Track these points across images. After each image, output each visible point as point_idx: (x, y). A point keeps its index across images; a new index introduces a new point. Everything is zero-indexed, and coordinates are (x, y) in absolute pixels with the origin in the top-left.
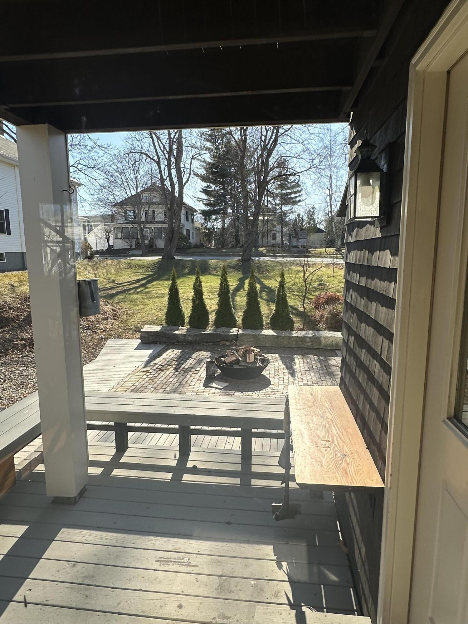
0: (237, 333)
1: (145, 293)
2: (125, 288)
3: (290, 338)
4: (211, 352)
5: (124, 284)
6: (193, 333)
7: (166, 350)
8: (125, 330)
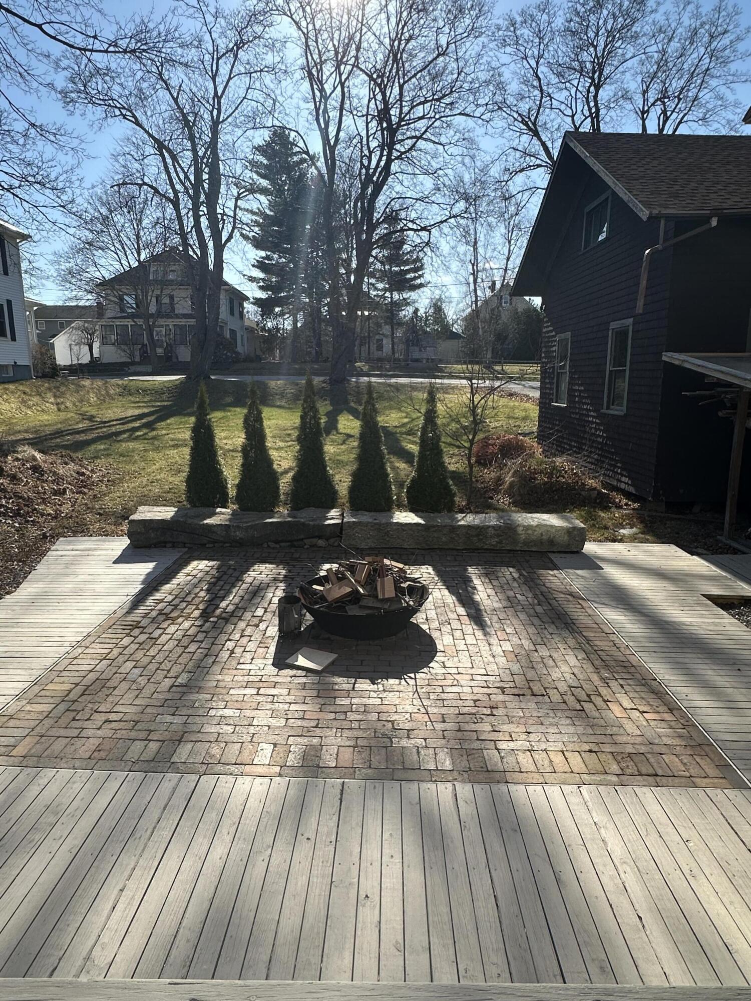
0: (339, 521)
1: (151, 439)
2: (113, 429)
3: (455, 529)
4: (288, 564)
5: (111, 423)
6: (247, 523)
7: (186, 563)
8: (100, 514)
